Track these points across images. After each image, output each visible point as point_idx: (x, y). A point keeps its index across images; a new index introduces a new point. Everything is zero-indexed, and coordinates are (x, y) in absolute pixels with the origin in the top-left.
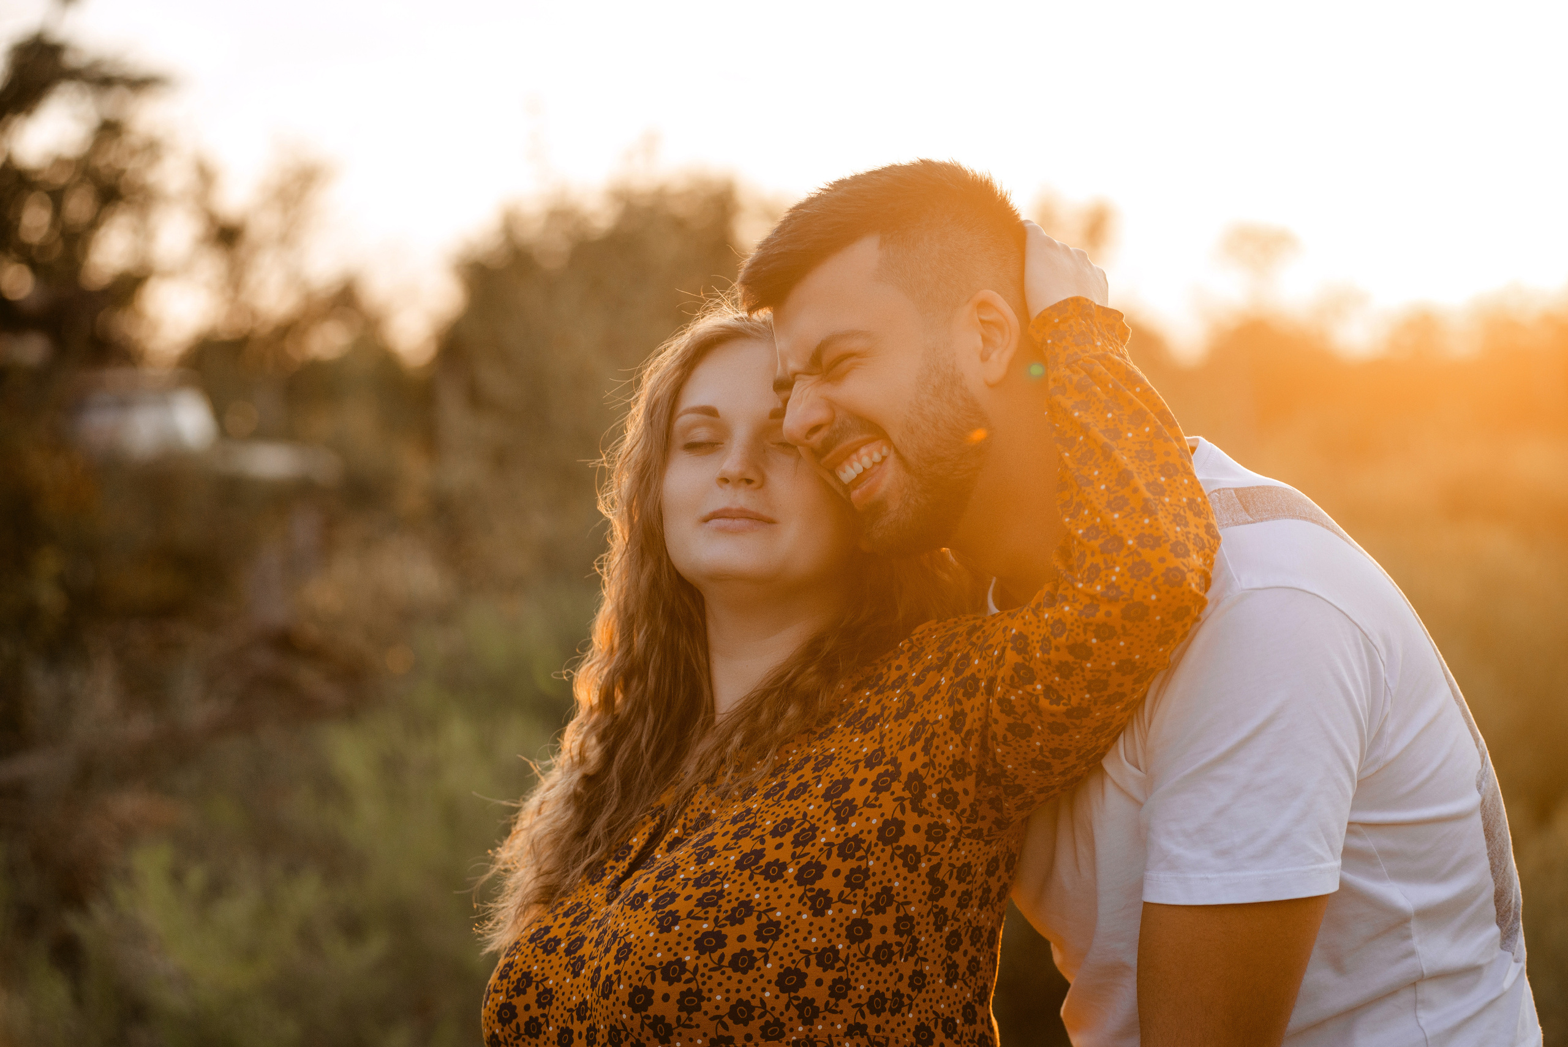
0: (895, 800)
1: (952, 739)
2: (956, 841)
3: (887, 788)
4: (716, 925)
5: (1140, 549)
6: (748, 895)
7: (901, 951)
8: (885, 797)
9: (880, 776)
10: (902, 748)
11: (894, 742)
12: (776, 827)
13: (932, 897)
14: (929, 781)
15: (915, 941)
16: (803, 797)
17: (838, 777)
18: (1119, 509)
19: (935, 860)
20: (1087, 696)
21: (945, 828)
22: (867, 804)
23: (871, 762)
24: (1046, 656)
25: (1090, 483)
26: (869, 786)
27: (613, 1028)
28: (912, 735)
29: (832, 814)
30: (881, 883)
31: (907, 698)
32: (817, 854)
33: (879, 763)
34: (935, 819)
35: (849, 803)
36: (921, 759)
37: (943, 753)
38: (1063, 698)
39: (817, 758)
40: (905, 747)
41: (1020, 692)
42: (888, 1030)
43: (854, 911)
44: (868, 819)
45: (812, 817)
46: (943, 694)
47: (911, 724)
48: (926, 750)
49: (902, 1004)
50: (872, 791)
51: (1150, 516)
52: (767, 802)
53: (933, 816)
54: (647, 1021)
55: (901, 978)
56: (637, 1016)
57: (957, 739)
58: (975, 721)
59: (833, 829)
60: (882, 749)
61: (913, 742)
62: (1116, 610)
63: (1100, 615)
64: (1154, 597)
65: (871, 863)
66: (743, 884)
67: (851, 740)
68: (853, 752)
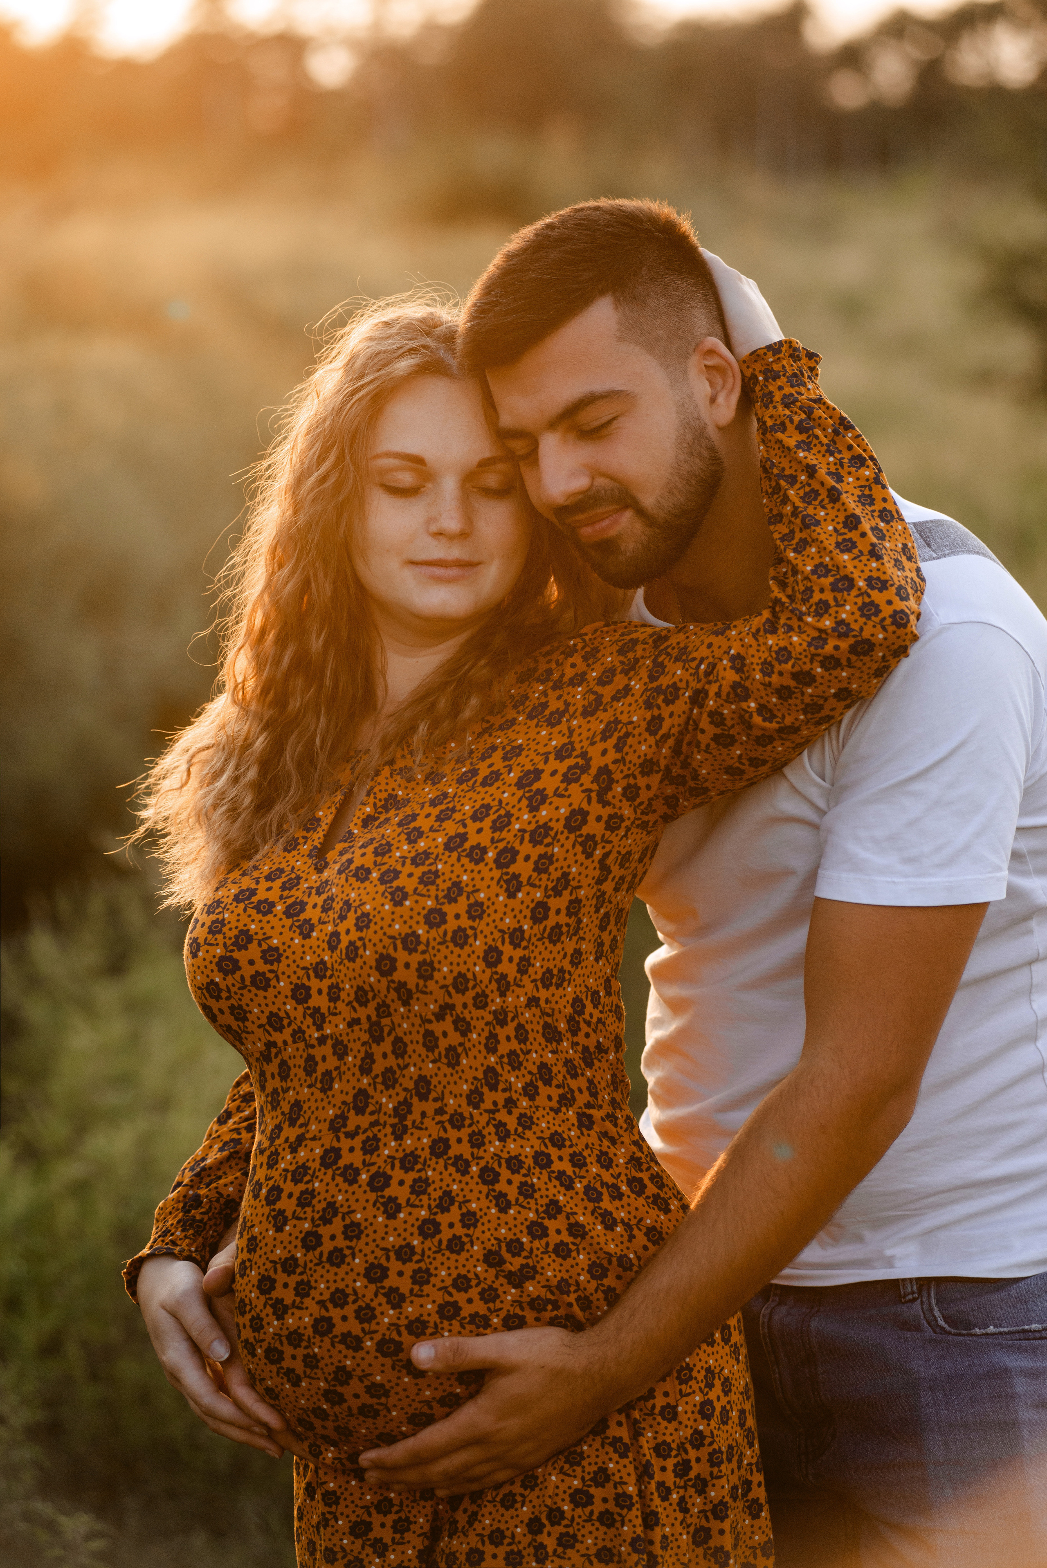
0: (583, 791)
1: (645, 740)
2: (628, 829)
3: (577, 780)
4: (438, 903)
5: (869, 591)
6: (458, 876)
7: (568, 932)
8: (574, 788)
9: (570, 768)
10: (593, 743)
11: (584, 737)
12: (475, 812)
13: (599, 882)
14: (617, 776)
15: (580, 921)
16: (496, 785)
17: (529, 767)
18: (848, 550)
19: (608, 847)
20: (802, 717)
21: (622, 818)
22: (557, 794)
23: (561, 754)
24: (767, 679)
25: (818, 523)
26: (559, 777)
27: (360, 988)
28: (603, 732)
29: (525, 802)
30: (562, 868)
31: (592, 697)
32: (512, 839)
33: (569, 756)
34: (616, 810)
35: (541, 792)
36: (612, 755)
37: (635, 751)
38: (776, 717)
39: (504, 748)
40: (595, 743)
41: (733, 707)
42: (553, 1002)
43: (538, 895)
44: (557, 808)
45: (507, 804)
46: (637, 697)
47: (601, 722)
48: (618, 748)
49: (564, 980)
50: (562, 782)
51: (877, 560)
52: (462, 787)
53: (614, 807)
54: (393, 985)
55: (565, 956)
56: (384, 981)
57: (651, 740)
58: (673, 726)
59: (526, 817)
60: (571, 743)
61: (604, 739)
62: (844, 645)
63: (829, 648)
64: (881, 636)
65: (556, 850)
66: (453, 865)
67: (538, 733)
68: (541, 745)
